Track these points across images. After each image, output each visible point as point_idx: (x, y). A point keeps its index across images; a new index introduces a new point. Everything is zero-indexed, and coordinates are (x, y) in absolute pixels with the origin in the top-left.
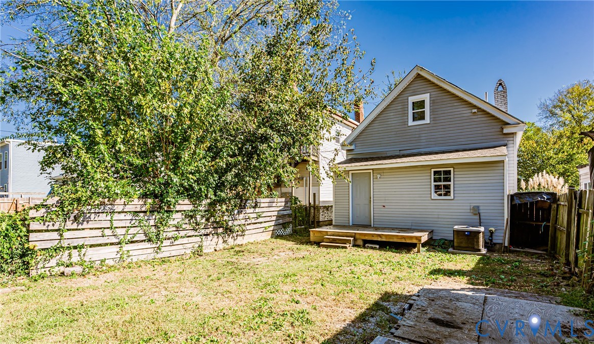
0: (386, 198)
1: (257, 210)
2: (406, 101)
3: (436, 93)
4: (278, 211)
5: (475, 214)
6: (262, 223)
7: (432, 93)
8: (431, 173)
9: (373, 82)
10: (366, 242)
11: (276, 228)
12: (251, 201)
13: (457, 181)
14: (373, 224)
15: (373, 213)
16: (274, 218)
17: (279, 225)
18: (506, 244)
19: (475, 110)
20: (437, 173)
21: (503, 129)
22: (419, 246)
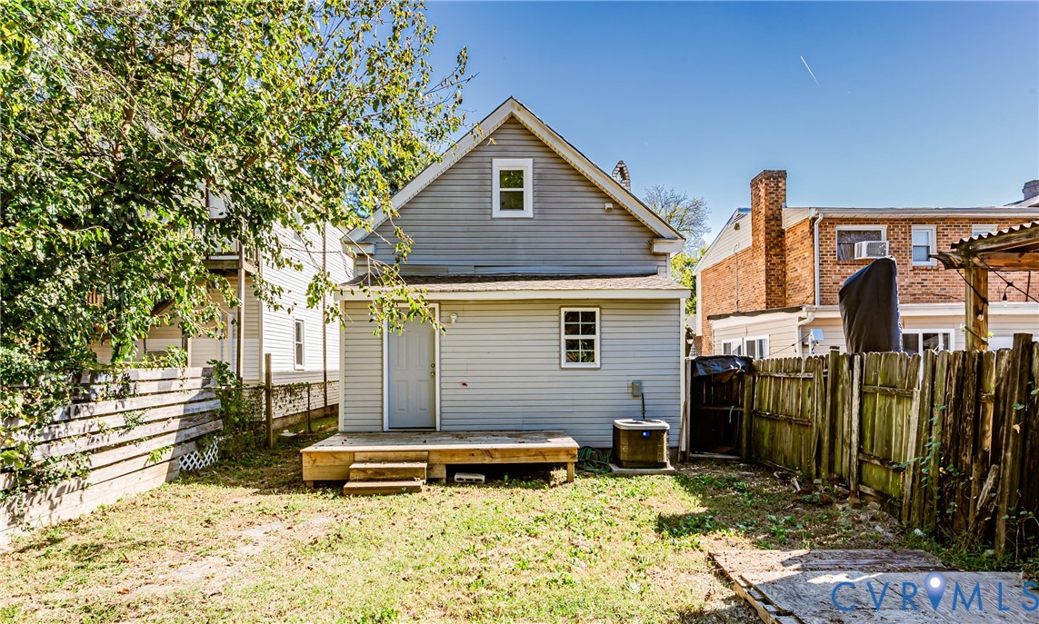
0: (470, 367)
1: (130, 403)
2: (489, 165)
3: (544, 161)
4: (185, 403)
5: (636, 396)
6: (141, 440)
7: (537, 160)
8: (560, 315)
9: (460, 102)
10: (452, 470)
11: (179, 451)
12: (110, 379)
13: (607, 332)
14: (441, 425)
15: (441, 401)
16: (175, 424)
17: (186, 442)
18: (683, 449)
19: (610, 206)
20: (571, 316)
21: (651, 245)
22: (571, 468)
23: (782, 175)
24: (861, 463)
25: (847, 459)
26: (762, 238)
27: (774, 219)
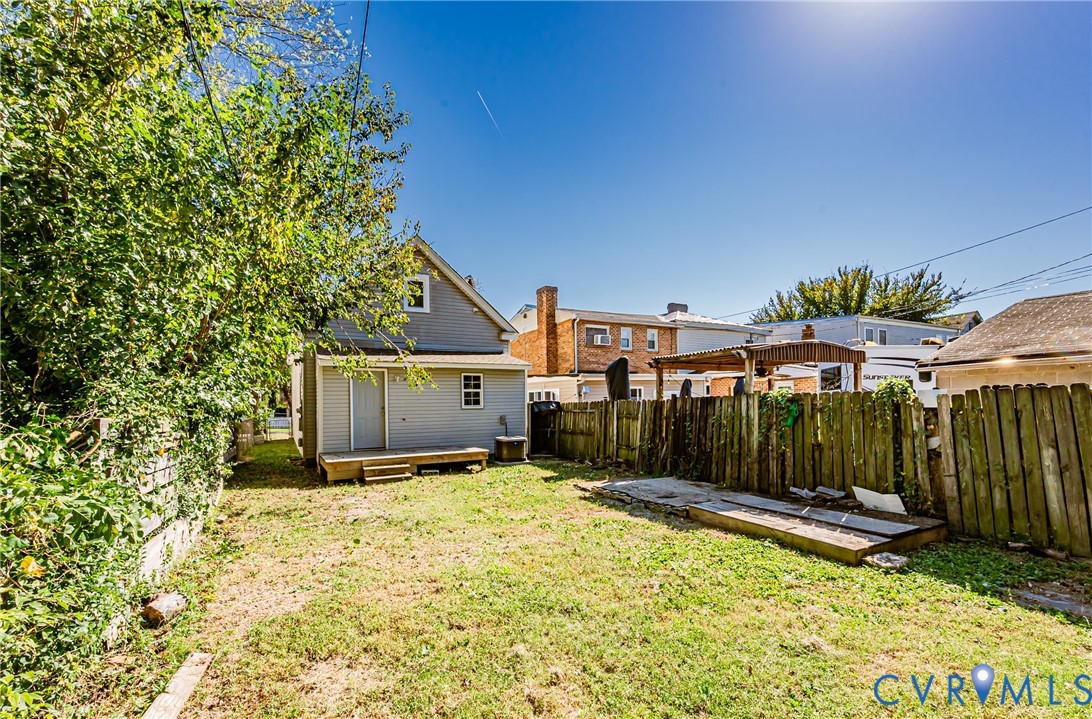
0: (407, 409)
3: (437, 278)
5: (502, 423)
7: (432, 277)
8: (461, 377)
13: (486, 389)
14: (389, 445)
15: (389, 430)
19: (476, 309)
20: (467, 378)
21: (499, 335)
22: (484, 463)
23: (555, 290)
24: (618, 448)
25: (612, 448)
26: (544, 327)
27: (551, 316)
